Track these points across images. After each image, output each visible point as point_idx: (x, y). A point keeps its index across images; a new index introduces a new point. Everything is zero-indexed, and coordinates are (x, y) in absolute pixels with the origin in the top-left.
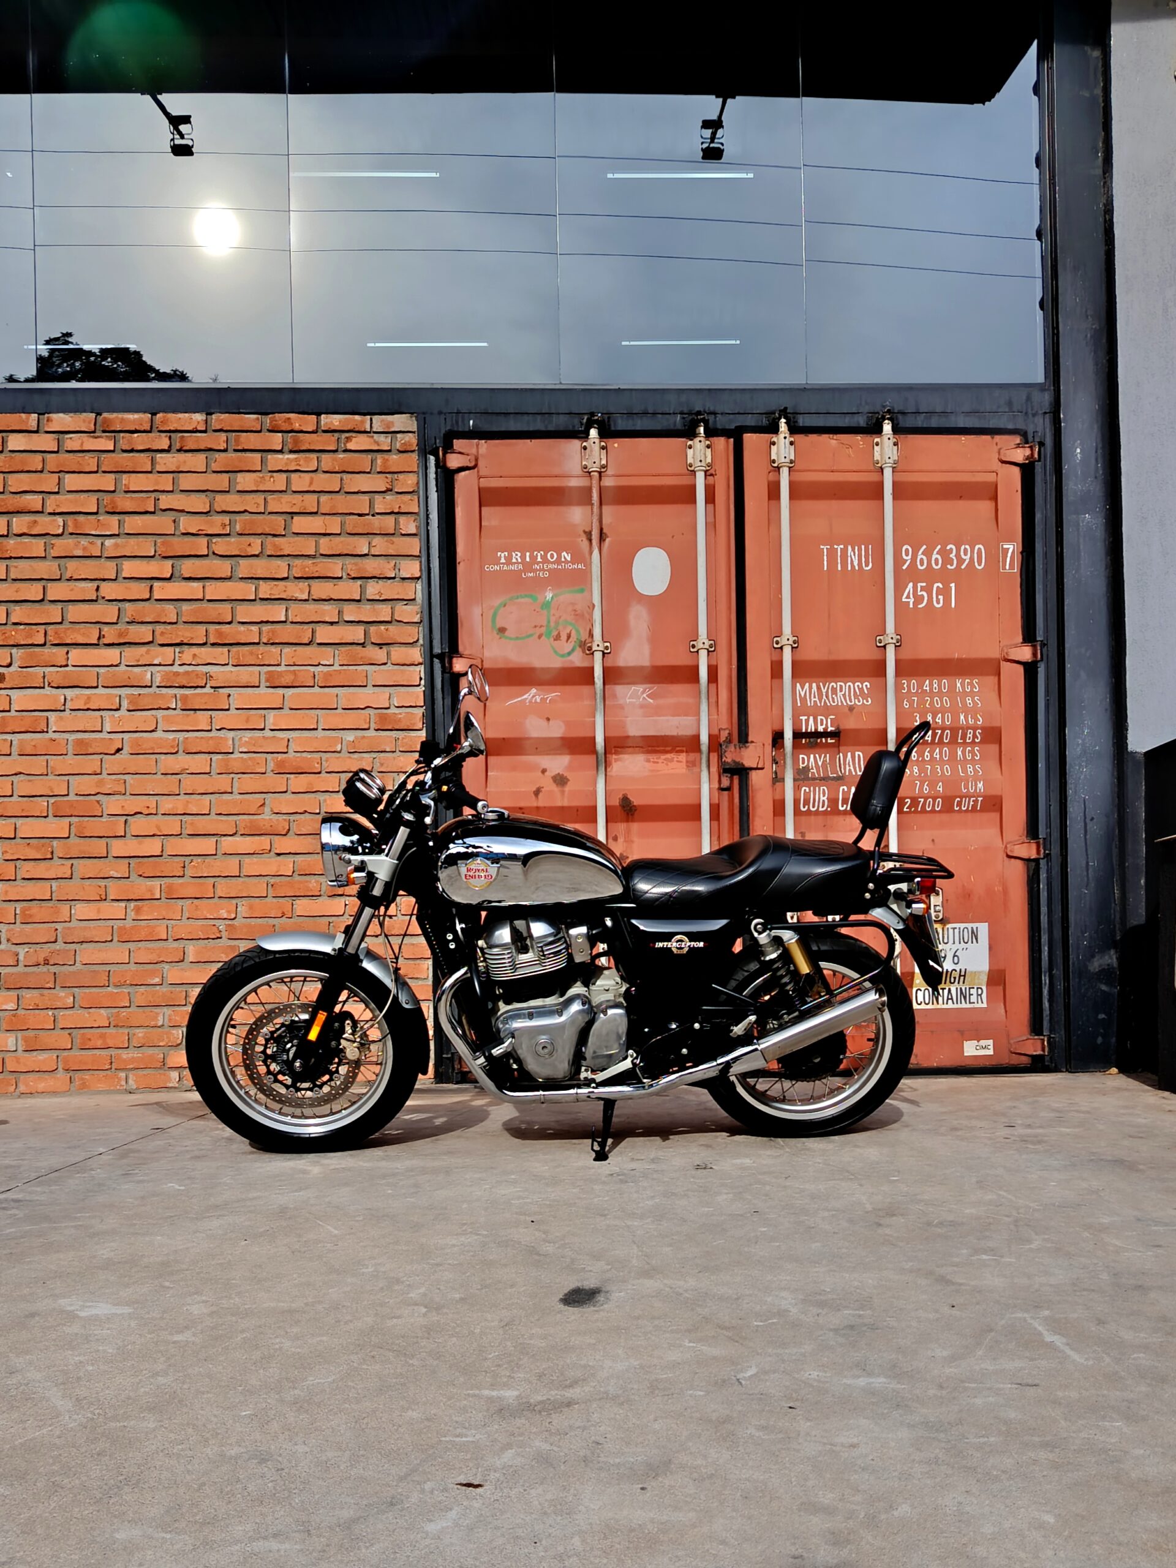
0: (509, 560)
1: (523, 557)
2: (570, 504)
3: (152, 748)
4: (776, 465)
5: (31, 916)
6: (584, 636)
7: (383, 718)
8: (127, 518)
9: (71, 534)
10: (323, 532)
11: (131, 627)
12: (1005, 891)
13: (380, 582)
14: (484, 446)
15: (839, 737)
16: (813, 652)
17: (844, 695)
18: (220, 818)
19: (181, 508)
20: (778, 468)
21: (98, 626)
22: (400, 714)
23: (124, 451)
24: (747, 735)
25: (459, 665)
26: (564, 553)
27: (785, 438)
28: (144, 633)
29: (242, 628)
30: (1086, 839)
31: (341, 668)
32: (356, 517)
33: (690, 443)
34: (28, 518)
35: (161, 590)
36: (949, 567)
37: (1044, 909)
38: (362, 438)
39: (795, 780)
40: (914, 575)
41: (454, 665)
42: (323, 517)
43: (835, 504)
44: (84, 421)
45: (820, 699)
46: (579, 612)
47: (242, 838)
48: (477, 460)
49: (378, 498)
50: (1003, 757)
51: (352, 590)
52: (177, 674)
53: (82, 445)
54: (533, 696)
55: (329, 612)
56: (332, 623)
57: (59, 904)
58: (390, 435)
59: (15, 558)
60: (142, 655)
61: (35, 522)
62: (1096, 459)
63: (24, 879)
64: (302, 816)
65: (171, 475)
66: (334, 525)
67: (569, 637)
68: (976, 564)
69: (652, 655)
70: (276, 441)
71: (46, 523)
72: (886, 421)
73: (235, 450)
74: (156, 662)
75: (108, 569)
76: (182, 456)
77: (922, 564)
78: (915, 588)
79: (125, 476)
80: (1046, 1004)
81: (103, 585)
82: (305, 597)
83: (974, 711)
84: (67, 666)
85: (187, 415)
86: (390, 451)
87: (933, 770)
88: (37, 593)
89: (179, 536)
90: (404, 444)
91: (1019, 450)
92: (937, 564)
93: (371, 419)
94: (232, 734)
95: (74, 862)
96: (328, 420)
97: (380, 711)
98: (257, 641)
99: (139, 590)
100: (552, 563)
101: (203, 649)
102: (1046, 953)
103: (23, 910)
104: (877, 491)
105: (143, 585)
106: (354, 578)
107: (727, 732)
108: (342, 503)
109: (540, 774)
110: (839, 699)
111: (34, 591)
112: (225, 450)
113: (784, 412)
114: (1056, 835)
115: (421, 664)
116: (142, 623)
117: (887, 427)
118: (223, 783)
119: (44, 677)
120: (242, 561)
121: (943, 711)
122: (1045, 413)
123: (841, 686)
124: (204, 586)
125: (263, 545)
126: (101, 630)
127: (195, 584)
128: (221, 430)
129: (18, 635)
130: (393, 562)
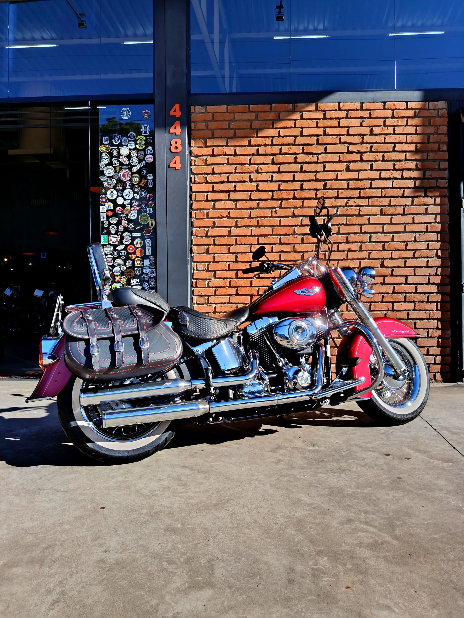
7: (432, 227)
8: (328, 146)
9: (305, 153)
10: (408, 150)
11: (329, 191)
13: (430, 170)
19: (349, 142)
21: (315, 190)
23: (327, 119)
28: (334, 193)
29: (374, 190)
31: (414, 206)
34: (288, 147)
35: (341, 175)
38: (425, 111)
42: (408, 144)
44: (312, 106)
49: (430, 135)
51: (420, 174)
52: (347, 209)
53: (310, 116)
55: (410, 183)
56: (411, 188)
58: (436, 110)
59: (282, 163)
60: (333, 202)
61: (291, 148)
64: (396, 268)
65: (347, 128)
66: (412, 147)
70: (389, 113)
71: (294, 149)
73: (372, 118)
74: (338, 205)
76: (351, 120)
79: (327, 129)
81: (318, 174)
82: (400, 177)
84: (302, 207)
85: (353, 103)
86: (436, 117)
88: (291, 177)
89: (349, 153)
90: (442, 114)
93: (428, 104)
94: (368, 235)
96: (411, 104)
97: (430, 224)
98: (380, 196)
99: (332, 176)
101: (358, 200)
105: (335, 173)
106: (420, 169)
108: (416, 138)
111: (289, 177)
112: (368, 118)
116: (333, 189)
118: (365, 254)
119: (293, 212)
120: (374, 163)
124: (359, 174)
125: (383, 156)
126: (316, 192)
127: (355, 173)
128: (367, 110)
129: (283, 195)
130: (437, 163)
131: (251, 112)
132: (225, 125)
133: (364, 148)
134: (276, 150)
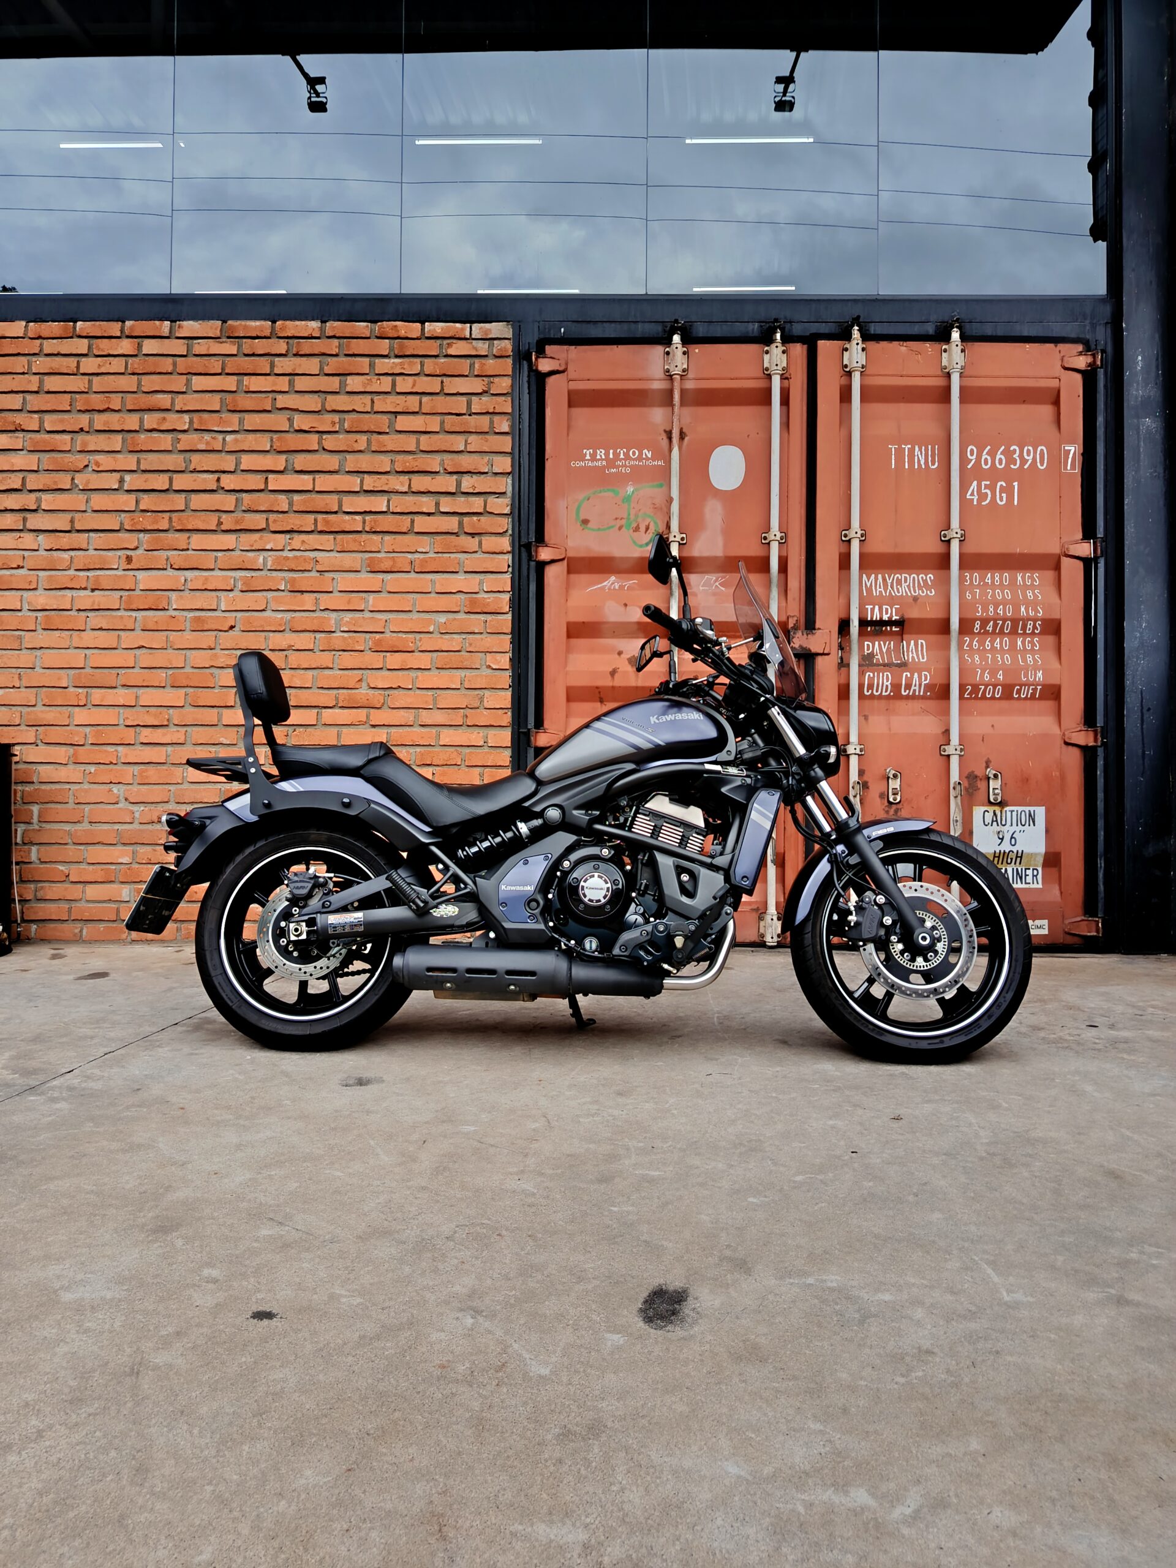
0: (593, 458)
1: (607, 454)
2: (652, 405)
3: (262, 626)
4: (848, 370)
5: (147, 777)
6: (661, 528)
7: (473, 602)
8: (246, 416)
9: (196, 430)
10: (424, 430)
11: (248, 515)
12: (1063, 777)
13: (474, 476)
14: (573, 351)
15: (903, 626)
16: (880, 545)
17: (909, 586)
18: (321, 691)
19: (295, 407)
20: (849, 374)
21: (217, 514)
22: (489, 598)
23: (246, 355)
24: (814, 622)
25: (544, 554)
26: (645, 451)
27: (858, 344)
28: (259, 520)
29: (347, 517)
30: (1142, 728)
31: (435, 555)
32: (454, 417)
33: (766, 348)
34: (158, 415)
35: (275, 481)
36: (1012, 466)
37: (1100, 795)
38: (462, 345)
39: (860, 665)
40: (978, 473)
41: (539, 554)
42: (424, 416)
43: (903, 407)
44: (211, 328)
45: (886, 589)
46: (657, 505)
47: (340, 711)
48: (567, 364)
49: (474, 399)
50: (1062, 647)
51: (448, 483)
52: (287, 558)
53: (208, 349)
54: (612, 584)
55: (427, 503)
56: (429, 514)
57: (173, 768)
58: (487, 342)
59: (145, 451)
60: (256, 541)
61: (164, 419)
62: (1157, 367)
63: (142, 743)
64: (395, 691)
65: (287, 378)
66: (434, 424)
67: (647, 529)
68: (1039, 464)
69: (725, 546)
70: (384, 346)
71: (173, 421)
72: (955, 329)
73: (346, 355)
74: (268, 547)
75: (228, 462)
76: (298, 360)
77: (986, 463)
78: (979, 486)
79: (246, 378)
80: (1101, 887)
81: (223, 476)
82: (405, 489)
83: (1034, 604)
84: (188, 549)
85: (303, 322)
86: (486, 356)
87: (994, 659)
88: (163, 483)
89: (292, 432)
90: (500, 350)
91: (1081, 358)
92: (1000, 463)
93: (471, 327)
94: (334, 615)
95: (189, 729)
96: (432, 328)
97: (470, 595)
98: (360, 529)
99: (256, 482)
100: (634, 460)
101: (311, 536)
102: (1102, 838)
103: (141, 772)
104: (944, 396)
105: (259, 476)
106: (450, 473)
107: (795, 619)
108: (442, 404)
109: (617, 656)
110: (903, 590)
111: (161, 482)
112: (336, 355)
113: (856, 321)
114: (1112, 724)
115: (508, 552)
116: (257, 511)
117: (955, 335)
118: (325, 659)
119: (167, 560)
120: (349, 456)
121: (1005, 603)
122: (1107, 323)
123: (906, 579)
124: (314, 480)
125: (369, 441)
126: (220, 518)
127: (306, 477)
128: (334, 337)
129: (146, 521)
130: (486, 458)
131: (80, 337)
132: (20, 364)
133: (325, 422)
134: (132, 421)
